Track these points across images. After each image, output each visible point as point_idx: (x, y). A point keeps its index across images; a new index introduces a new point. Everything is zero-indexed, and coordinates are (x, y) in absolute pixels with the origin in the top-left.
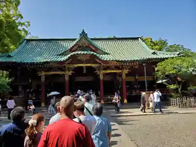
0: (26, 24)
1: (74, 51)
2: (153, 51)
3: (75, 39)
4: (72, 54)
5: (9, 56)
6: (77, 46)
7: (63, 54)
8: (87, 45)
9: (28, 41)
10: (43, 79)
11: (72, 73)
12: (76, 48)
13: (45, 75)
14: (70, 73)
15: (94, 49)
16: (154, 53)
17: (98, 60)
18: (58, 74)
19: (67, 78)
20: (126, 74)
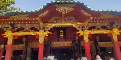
14: (46, 34)
17: (86, 14)
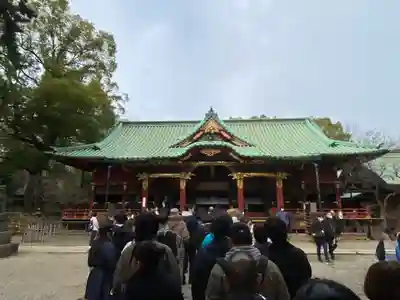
0: (123, 97)
1: (196, 141)
2: (332, 141)
3: (199, 122)
4: (193, 145)
5: (96, 148)
6: (201, 133)
7: (178, 145)
8: (217, 131)
9: (126, 124)
10: (145, 185)
11: (192, 177)
12: (198, 136)
13: (149, 179)
14: (188, 177)
15: (229, 137)
16: (333, 145)
17: (235, 157)
18: (170, 178)
19: (183, 185)
20: (284, 180)
